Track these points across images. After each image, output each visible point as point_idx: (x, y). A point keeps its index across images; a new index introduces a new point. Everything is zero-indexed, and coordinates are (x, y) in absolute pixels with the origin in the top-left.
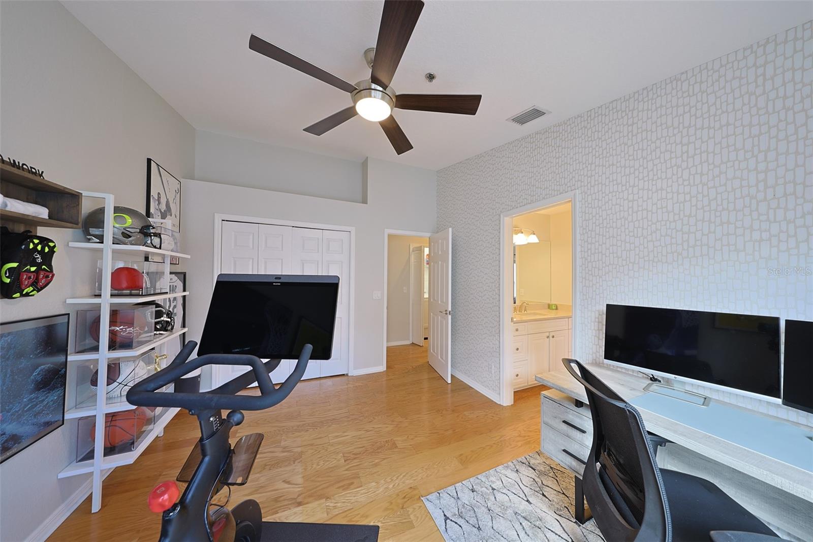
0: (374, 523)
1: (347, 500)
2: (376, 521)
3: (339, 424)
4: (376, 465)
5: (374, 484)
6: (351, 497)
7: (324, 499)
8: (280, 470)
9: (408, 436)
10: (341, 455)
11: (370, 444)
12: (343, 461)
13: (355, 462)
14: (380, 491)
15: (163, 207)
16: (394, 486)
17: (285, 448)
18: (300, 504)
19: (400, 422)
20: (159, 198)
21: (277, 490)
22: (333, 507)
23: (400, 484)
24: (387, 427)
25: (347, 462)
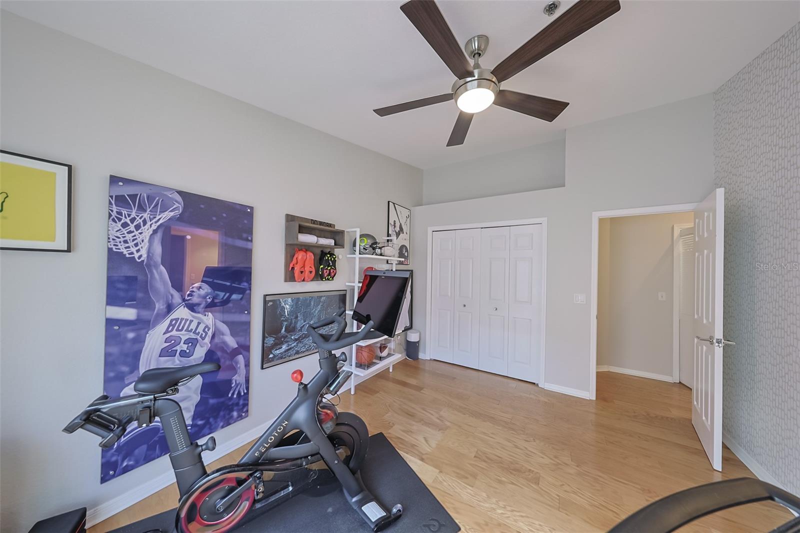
0: (460, 523)
1: (453, 486)
2: (462, 524)
3: (494, 424)
4: (500, 482)
5: (484, 495)
6: (458, 486)
7: (438, 471)
8: (428, 429)
9: (563, 485)
10: (476, 450)
11: (510, 460)
12: (474, 456)
13: (483, 465)
14: (485, 505)
15: (398, 229)
16: (502, 513)
17: (441, 417)
18: (422, 460)
19: (566, 464)
20: (395, 223)
21: (417, 440)
22: (440, 481)
23: (511, 519)
24: (542, 458)
25: (475, 459)
